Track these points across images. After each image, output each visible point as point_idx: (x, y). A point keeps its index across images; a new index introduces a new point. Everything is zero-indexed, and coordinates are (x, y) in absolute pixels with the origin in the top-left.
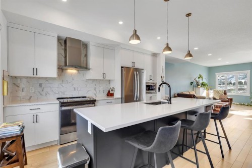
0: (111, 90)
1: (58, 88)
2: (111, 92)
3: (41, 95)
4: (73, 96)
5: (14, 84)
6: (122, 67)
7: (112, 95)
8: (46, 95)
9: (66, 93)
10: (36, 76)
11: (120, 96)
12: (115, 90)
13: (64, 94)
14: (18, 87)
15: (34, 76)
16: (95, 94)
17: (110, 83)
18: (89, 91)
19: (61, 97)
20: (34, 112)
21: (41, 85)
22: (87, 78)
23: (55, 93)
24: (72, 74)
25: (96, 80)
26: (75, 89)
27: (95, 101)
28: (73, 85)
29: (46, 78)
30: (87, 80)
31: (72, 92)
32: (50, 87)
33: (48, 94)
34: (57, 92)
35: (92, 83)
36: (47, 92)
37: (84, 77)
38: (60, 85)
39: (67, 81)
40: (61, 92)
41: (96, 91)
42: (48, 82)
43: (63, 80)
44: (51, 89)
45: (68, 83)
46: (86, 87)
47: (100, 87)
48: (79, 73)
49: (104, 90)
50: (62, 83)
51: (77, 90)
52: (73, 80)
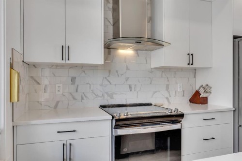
1: (101, 85)
2: (203, 95)
3: (74, 99)
4: (128, 103)
5: (32, 77)
6: (235, 37)
7: (204, 101)
8: (83, 98)
9: (115, 96)
10: (67, 62)
13: (112, 98)
14: (39, 83)
15: (64, 62)
16: (167, 98)
18: (156, 92)
19: (106, 103)
20: (64, 137)
21: (73, 80)
22: (153, 66)
23: (97, 96)
24: (125, 59)
25: (170, 69)
26: (130, 88)
28: (127, 79)
29: (82, 67)
30: (152, 71)
31: (126, 94)
32: (89, 84)
33: (86, 97)
34: (100, 94)
35: (162, 77)
36: (84, 93)
37: (147, 63)
38: (105, 79)
39: (117, 71)
40: (107, 93)
41: (169, 92)
42: (86, 74)
43: (110, 71)
44: (90, 88)
45: (118, 76)
46: (151, 84)
47: (177, 83)
48: (138, 56)
49: (184, 91)
50: (109, 76)
51: (135, 91)
52: (128, 69)
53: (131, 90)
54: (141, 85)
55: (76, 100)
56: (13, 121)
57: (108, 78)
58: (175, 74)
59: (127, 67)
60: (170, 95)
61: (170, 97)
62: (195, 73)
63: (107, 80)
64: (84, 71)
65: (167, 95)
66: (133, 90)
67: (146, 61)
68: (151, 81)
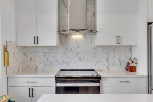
0: (130, 62)
1: (62, 57)
3: (46, 65)
5: (24, 53)
7: (133, 69)
8: (50, 65)
9: (70, 64)
10: (37, 45)
11: (146, 74)
12: (139, 62)
13: (68, 65)
14: (27, 56)
15: (35, 45)
16: (107, 67)
17: (131, 51)
18: (98, 62)
20: (31, 85)
21: (45, 54)
22: (96, 45)
23: (59, 64)
24: (77, 40)
25: (109, 46)
26: (80, 59)
27: (100, 78)
28: (78, 54)
29: (50, 46)
30: (96, 48)
31: (77, 63)
32: (54, 56)
33: (52, 64)
34: (61, 63)
35: (103, 52)
36: (51, 62)
37: (92, 43)
38: (64, 54)
39: (71, 49)
40: (65, 62)
41: (108, 62)
42: (52, 51)
43: (67, 49)
44: (55, 59)
45: (72, 51)
46: (94, 57)
47: (115, 56)
48: (86, 38)
49: (121, 62)
50: (66, 52)
51: (83, 61)
52: (78, 47)
53: (80, 61)
54: (88, 57)
55: (47, 66)
56: (7, 75)
57: (65, 53)
58: (114, 50)
59: (78, 46)
60: (109, 64)
61: (110, 65)
62: (131, 48)
63: (65, 54)
64: (51, 49)
65: (107, 64)
66: (82, 60)
67: (91, 42)
68: (95, 55)
